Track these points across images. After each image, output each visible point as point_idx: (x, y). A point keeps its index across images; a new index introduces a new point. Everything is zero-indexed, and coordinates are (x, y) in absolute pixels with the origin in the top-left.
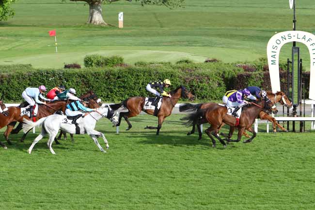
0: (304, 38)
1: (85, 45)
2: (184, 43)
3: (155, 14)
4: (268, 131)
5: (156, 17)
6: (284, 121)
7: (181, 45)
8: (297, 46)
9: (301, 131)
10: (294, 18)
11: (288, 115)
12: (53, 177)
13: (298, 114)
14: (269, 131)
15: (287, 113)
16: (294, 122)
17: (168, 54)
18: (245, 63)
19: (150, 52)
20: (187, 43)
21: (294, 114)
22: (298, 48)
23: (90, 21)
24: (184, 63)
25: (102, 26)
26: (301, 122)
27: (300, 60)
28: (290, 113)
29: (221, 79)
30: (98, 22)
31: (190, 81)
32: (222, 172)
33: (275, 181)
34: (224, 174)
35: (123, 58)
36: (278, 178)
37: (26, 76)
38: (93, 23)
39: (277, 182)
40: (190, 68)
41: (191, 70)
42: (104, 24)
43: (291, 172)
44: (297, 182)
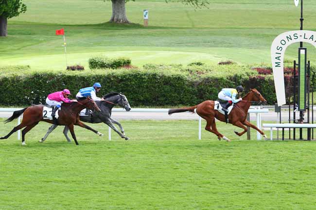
0: (312, 37)
2: (209, 44)
3: (187, 12)
5: (188, 16)
6: (290, 128)
8: (304, 46)
9: (309, 139)
11: (294, 122)
15: (293, 119)
16: (301, 129)
18: (261, 66)
20: (213, 44)
21: (301, 120)
22: (305, 49)
23: (113, 20)
24: (196, 66)
25: (126, 25)
26: (309, 129)
27: (307, 62)
28: (296, 119)
29: (232, 82)
30: (122, 20)
31: (199, 84)
32: (209, 183)
33: (264, 193)
34: (211, 184)
35: (130, 59)
36: (268, 190)
37: (21, 79)
38: (116, 21)
39: (267, 194)
40: (200, 71)
41: (200, 73)
42: (127, 22)
43: (284, 183)
44: (288, 194)
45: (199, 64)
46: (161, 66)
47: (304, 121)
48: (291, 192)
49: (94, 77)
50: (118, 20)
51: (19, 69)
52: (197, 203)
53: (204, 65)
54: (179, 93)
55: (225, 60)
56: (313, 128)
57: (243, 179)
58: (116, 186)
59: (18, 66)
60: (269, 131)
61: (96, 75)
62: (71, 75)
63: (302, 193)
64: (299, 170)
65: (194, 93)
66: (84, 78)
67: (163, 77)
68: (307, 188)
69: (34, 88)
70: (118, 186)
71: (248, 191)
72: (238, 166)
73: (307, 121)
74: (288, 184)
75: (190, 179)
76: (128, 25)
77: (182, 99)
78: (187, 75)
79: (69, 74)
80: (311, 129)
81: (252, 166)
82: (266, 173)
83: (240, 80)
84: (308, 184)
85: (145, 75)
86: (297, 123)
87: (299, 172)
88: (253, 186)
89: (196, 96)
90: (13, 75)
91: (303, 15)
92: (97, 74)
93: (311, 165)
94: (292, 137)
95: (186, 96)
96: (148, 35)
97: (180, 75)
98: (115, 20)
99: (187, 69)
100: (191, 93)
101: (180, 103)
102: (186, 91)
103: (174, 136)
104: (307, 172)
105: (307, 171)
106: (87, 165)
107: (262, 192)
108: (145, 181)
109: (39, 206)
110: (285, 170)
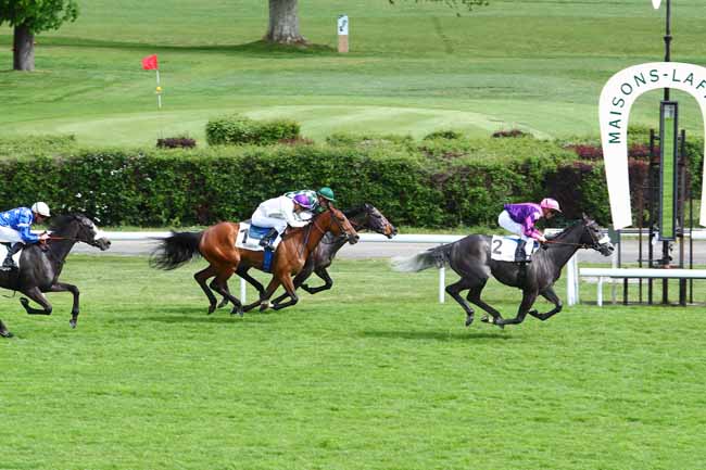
1: (242, 94)
2: (481, 91)
3: (435, 19)
4: (600, 304)
5: (439, 29)
6: (640, 278)
7: (471, 97)
8: (672, 98)
9: (682, 301)
10: (668, 32)
11: (651, 266)
12: (48, 404)
13: (676, 262)
14: (604, 303)
15: (647, 258)
16: (665, 280)
17: (433, 116)
18: (586, 140)
19: (395, 111)
20: (487, 91)
21: (665, 261)
22: (675, 104)
23: (270, 36)
24: (442, 139)
25: (298, 48)
26: (683, 281)
27: (679, 133)
28: (654, 258)
29: (519, 177)
30: (289, 38)
31: (446, 181)
32: (454, 398)
33: (575, 420)
34: (459, 402)
35: (298, 124)
36: (583, 414)
37: (53, 165)
38: (278, 40)
39: (580, 423)
40: (449, 150)
41: (450, 156)
42: (301, 42)
43: (621, 400)
44: (626, 424)
45: (449, 135)
46: (365, 139)
47: (671, 263)
48: (633, 420)
49: (214, 164)
50: (281, 37)
51: (51, 143)
52: (425, 442)
53: (461, 138)
54: (403, 200)
55: (508, 128)
56: (691, 279)
57: (530, 390)
58: (248, 404)
59: (48, 136)
60: (595, 285)
61: (220, 159)
62: (165, 158)
63: (657, 421)
64: (657, 370)
65: (435, 200)
66: (193, 165)
67: (367, 163)
68: (669, 411)
69: (81, 188)
70: (254, 404)
71: (539, 416)
72: (521, 362)
73: (678, 264)
74: (628, 401)
75: (413, 390)
76: (303, 47)
77: (409, 213)
78: (420, 161)
79: (161, 157)
80: (688, 281)
81: (553, 362)
82: (582, 378)
83: (537, 173)
84: (673, 403)
85: (329, 158)
86: (656, 268)
87: (653, 375)
88: (552, 405)
89: (442, 207)
90: (36, 156)
91: (670, 28)
92: (222, 156)
93: (683, 361)
94: (645, 298)
95: (418, 205)
96: (346, 70)
97: (406, 160)
98: (275, 38)
99: (422, 146)
100: (430, 200)
101: (406, 223)
102: (419, 196)
103: (385, 295)
104: (672, 376)
105: (672, 373)
106: (188, 357)
107: (570, 418)
108: (315, 392)
109: (74, 448)
110: (626, 371)
